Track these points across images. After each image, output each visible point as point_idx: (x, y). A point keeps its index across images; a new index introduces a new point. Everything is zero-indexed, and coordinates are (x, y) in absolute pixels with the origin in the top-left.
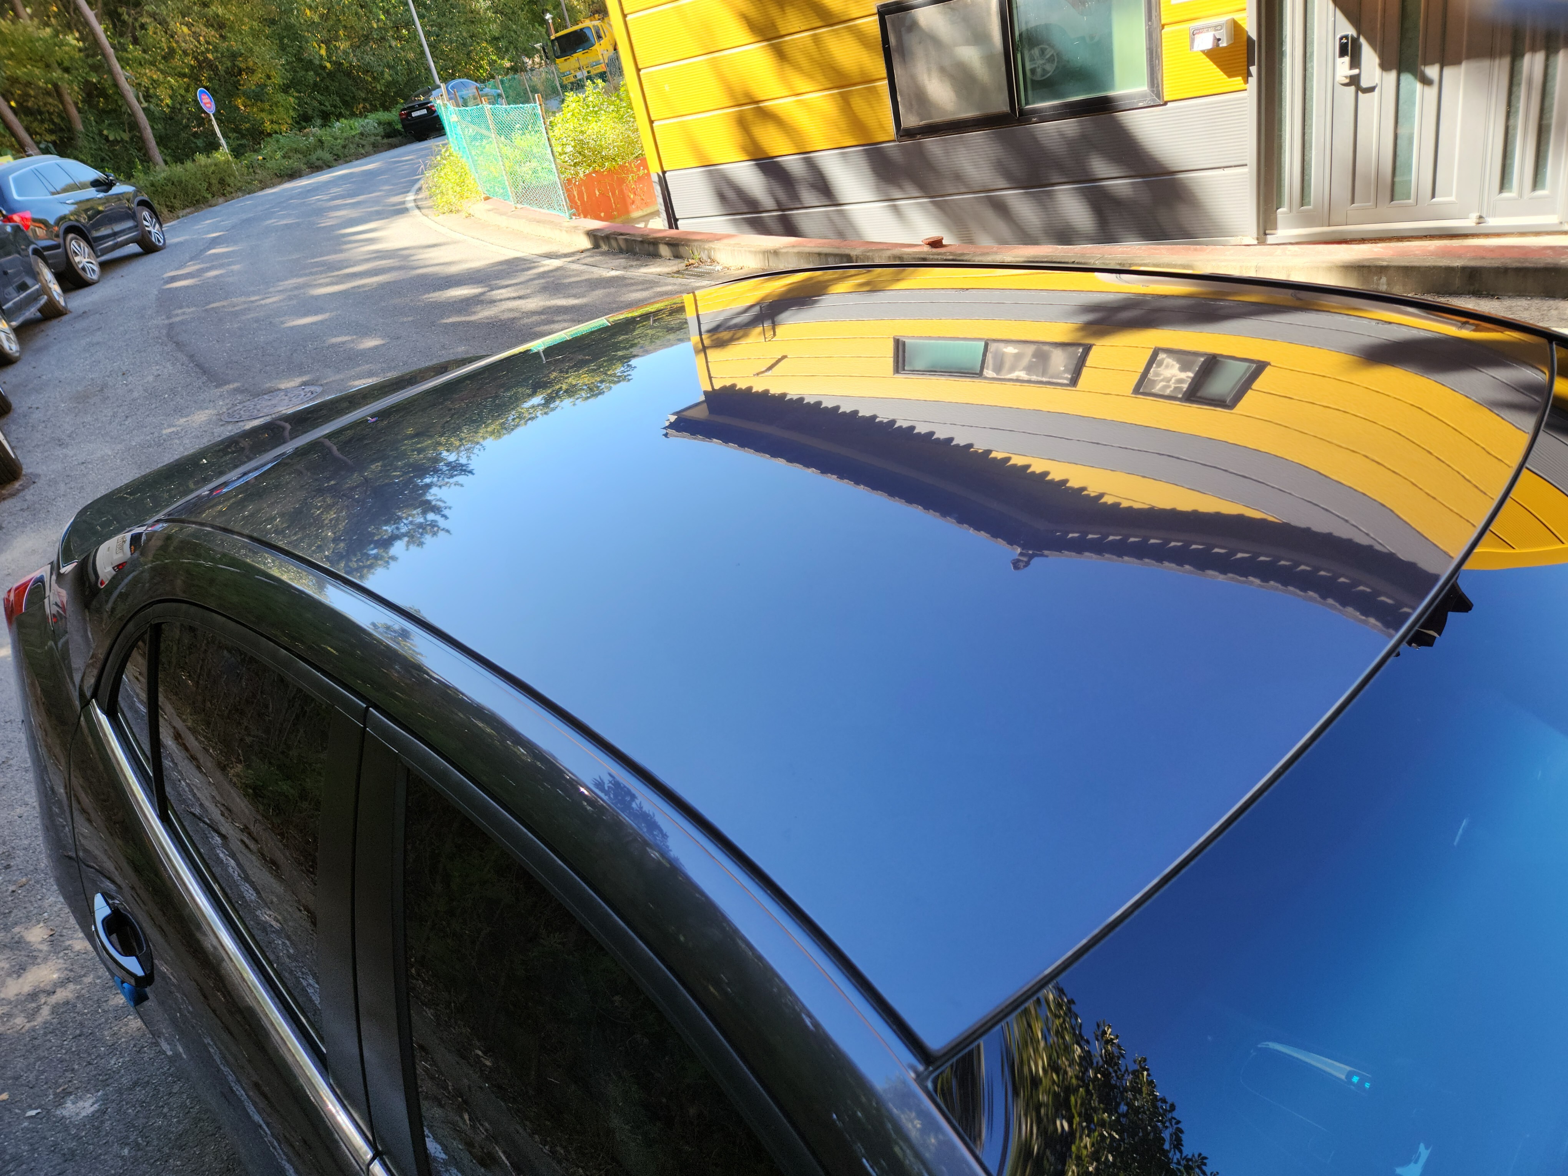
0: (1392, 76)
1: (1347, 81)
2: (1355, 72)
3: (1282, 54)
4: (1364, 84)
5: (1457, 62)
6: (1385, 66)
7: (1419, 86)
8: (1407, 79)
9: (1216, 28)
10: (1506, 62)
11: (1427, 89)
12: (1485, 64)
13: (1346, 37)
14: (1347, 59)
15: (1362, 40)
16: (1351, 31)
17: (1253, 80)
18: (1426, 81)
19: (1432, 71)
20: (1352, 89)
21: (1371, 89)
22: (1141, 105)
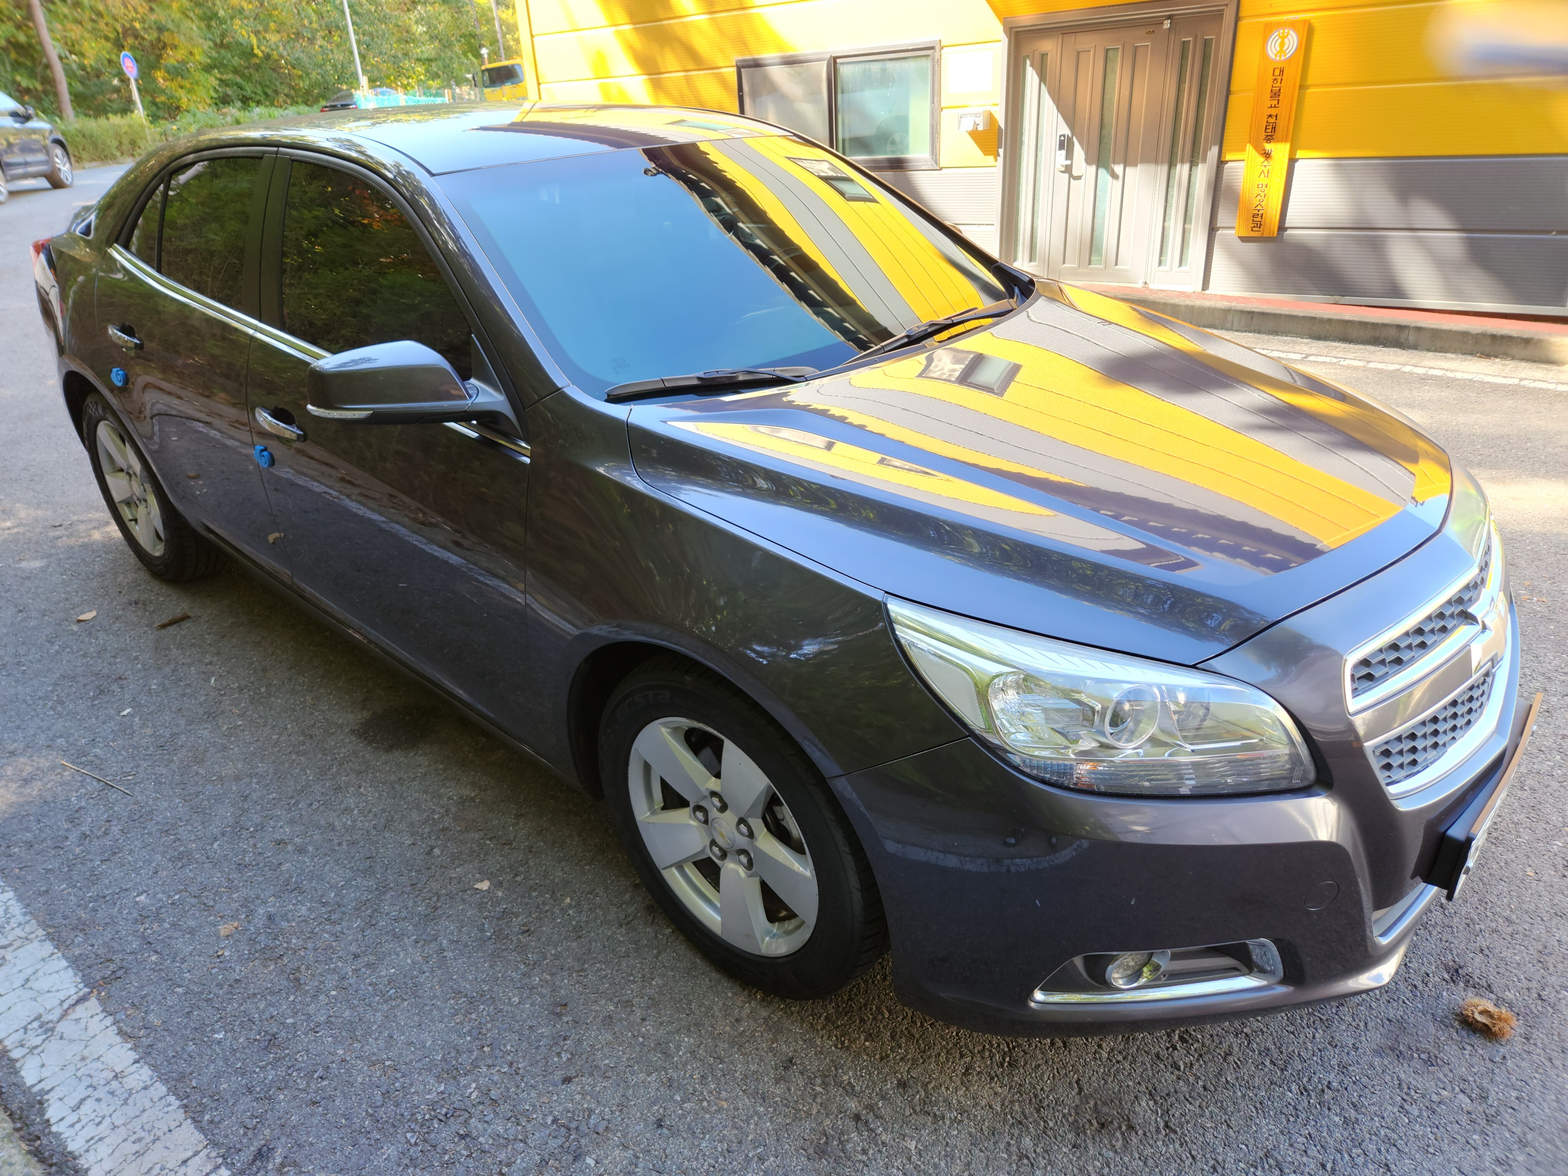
0: (1094, 168)
1: (1063, 169)
2: (1069, 162)
3: (1021, 143)
4: (1075, 173)
5: (1135, 165)
6: (1088, 161)
7: (1109, 178)
8: (1102, 171)
9: (976, 115)
10: (1165, 168)
11: (1114, 181)
12: (1152, 167)
13: (1064, 136)
14: (1063, 152)
15: (1075, 139)
16: (1067, 132)
17: (1001, 159)
18: (1114, 176)
19: (1118, 169)
20: (1067, 175)
21: (1079, 178)
22: (923, 168)
